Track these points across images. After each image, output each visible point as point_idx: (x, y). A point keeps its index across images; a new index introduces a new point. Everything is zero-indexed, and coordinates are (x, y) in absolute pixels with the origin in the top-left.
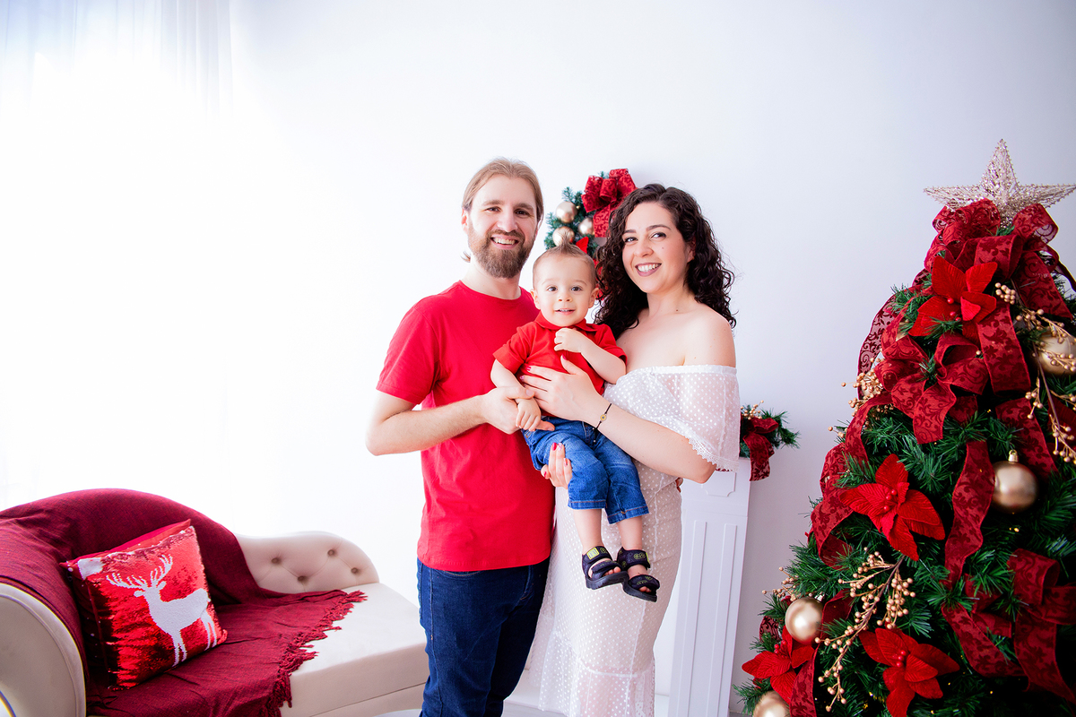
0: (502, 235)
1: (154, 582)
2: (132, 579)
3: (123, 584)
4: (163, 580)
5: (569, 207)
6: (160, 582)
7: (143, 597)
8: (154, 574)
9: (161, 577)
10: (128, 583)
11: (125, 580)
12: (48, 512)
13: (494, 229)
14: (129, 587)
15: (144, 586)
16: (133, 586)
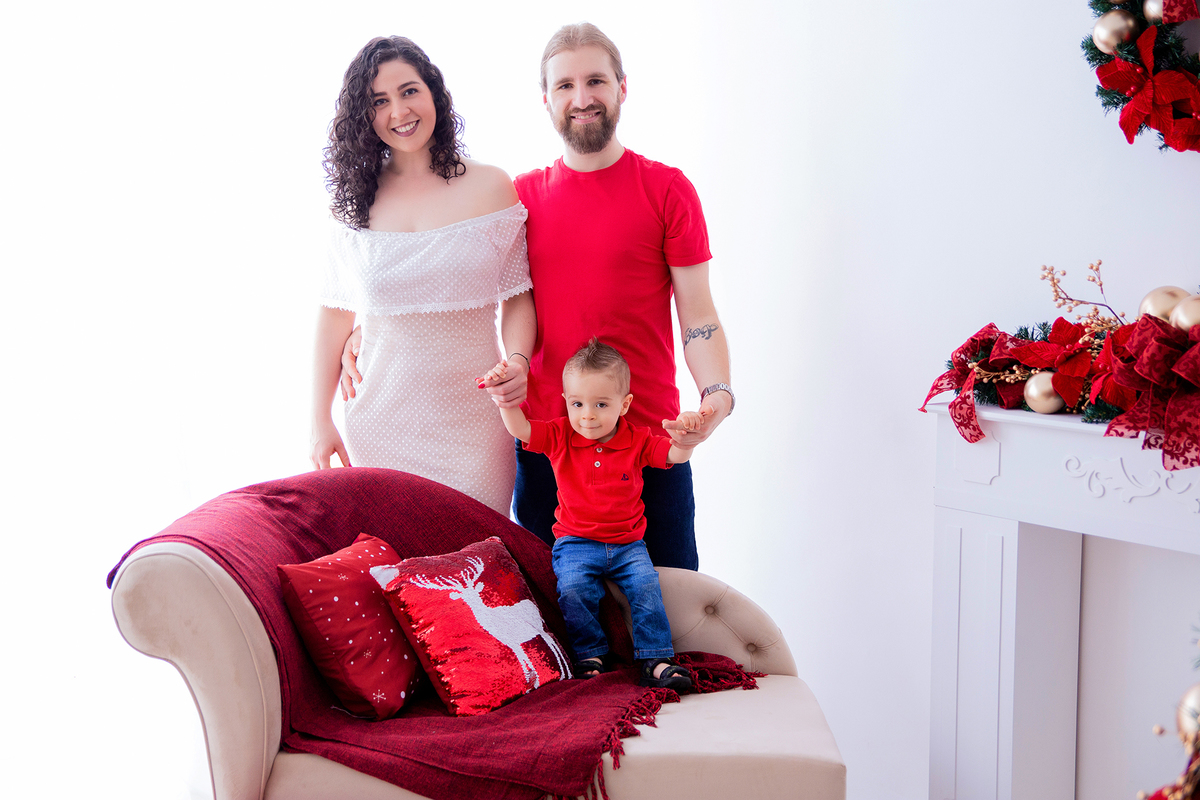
0: (580, 113)
1: (470, 582)
2: (440, 579)
3: (430, 586)
4: (479, 580)
6: (476, 583)
7: (461, 600)
8: (465, 573)
9: (476, 577)
10: (439, 584)
11: (434, 581)
13: (571, 108)
14: (441, 588)
15: (459, 587)
16: (445, 587)
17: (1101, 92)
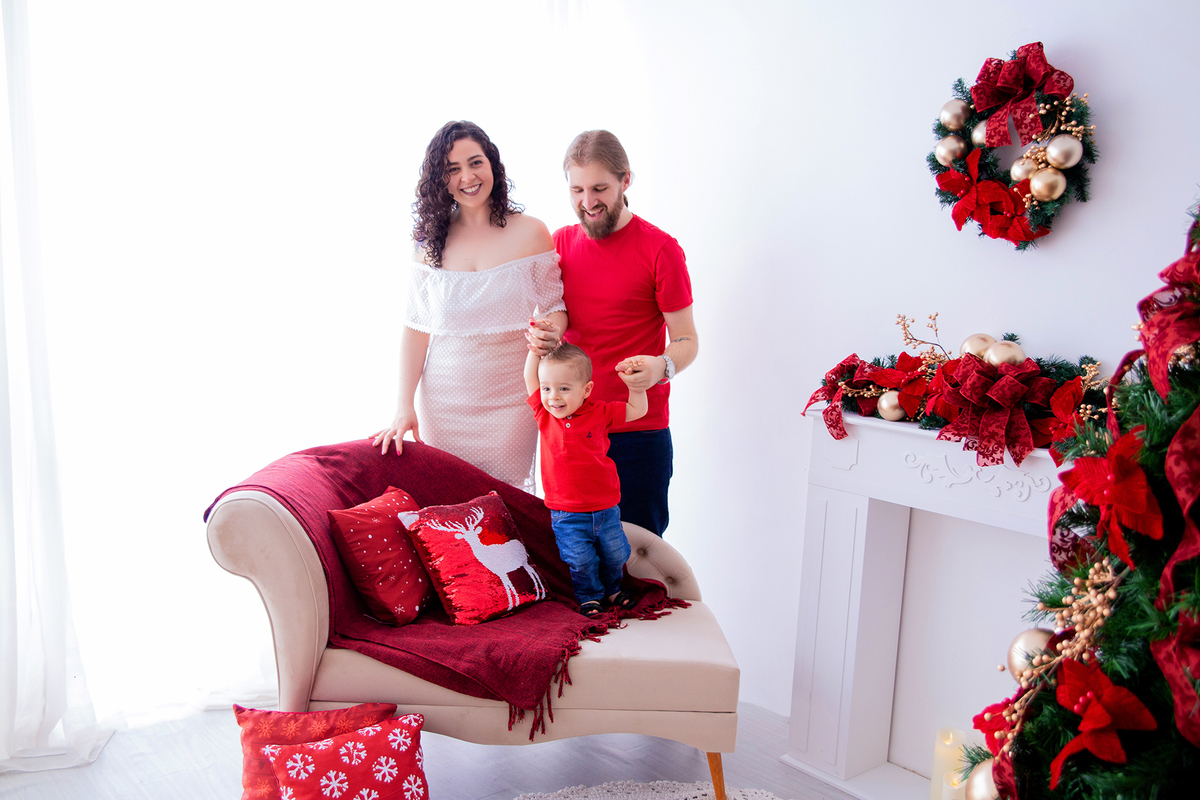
1: (471, 526)
2: (449, 523)
3: (441, 528)
4: (479, 525)
5: (958, 106)
6: (476, 527)
7: (463, 539)
8: (469, 520)
9: (477, 522)
10: (448, 527)
11: (444, 525)
12: (345, 454)
14: (449, 530)
15: (463, 529)
16: (452, 529)
17: (940, 192)
